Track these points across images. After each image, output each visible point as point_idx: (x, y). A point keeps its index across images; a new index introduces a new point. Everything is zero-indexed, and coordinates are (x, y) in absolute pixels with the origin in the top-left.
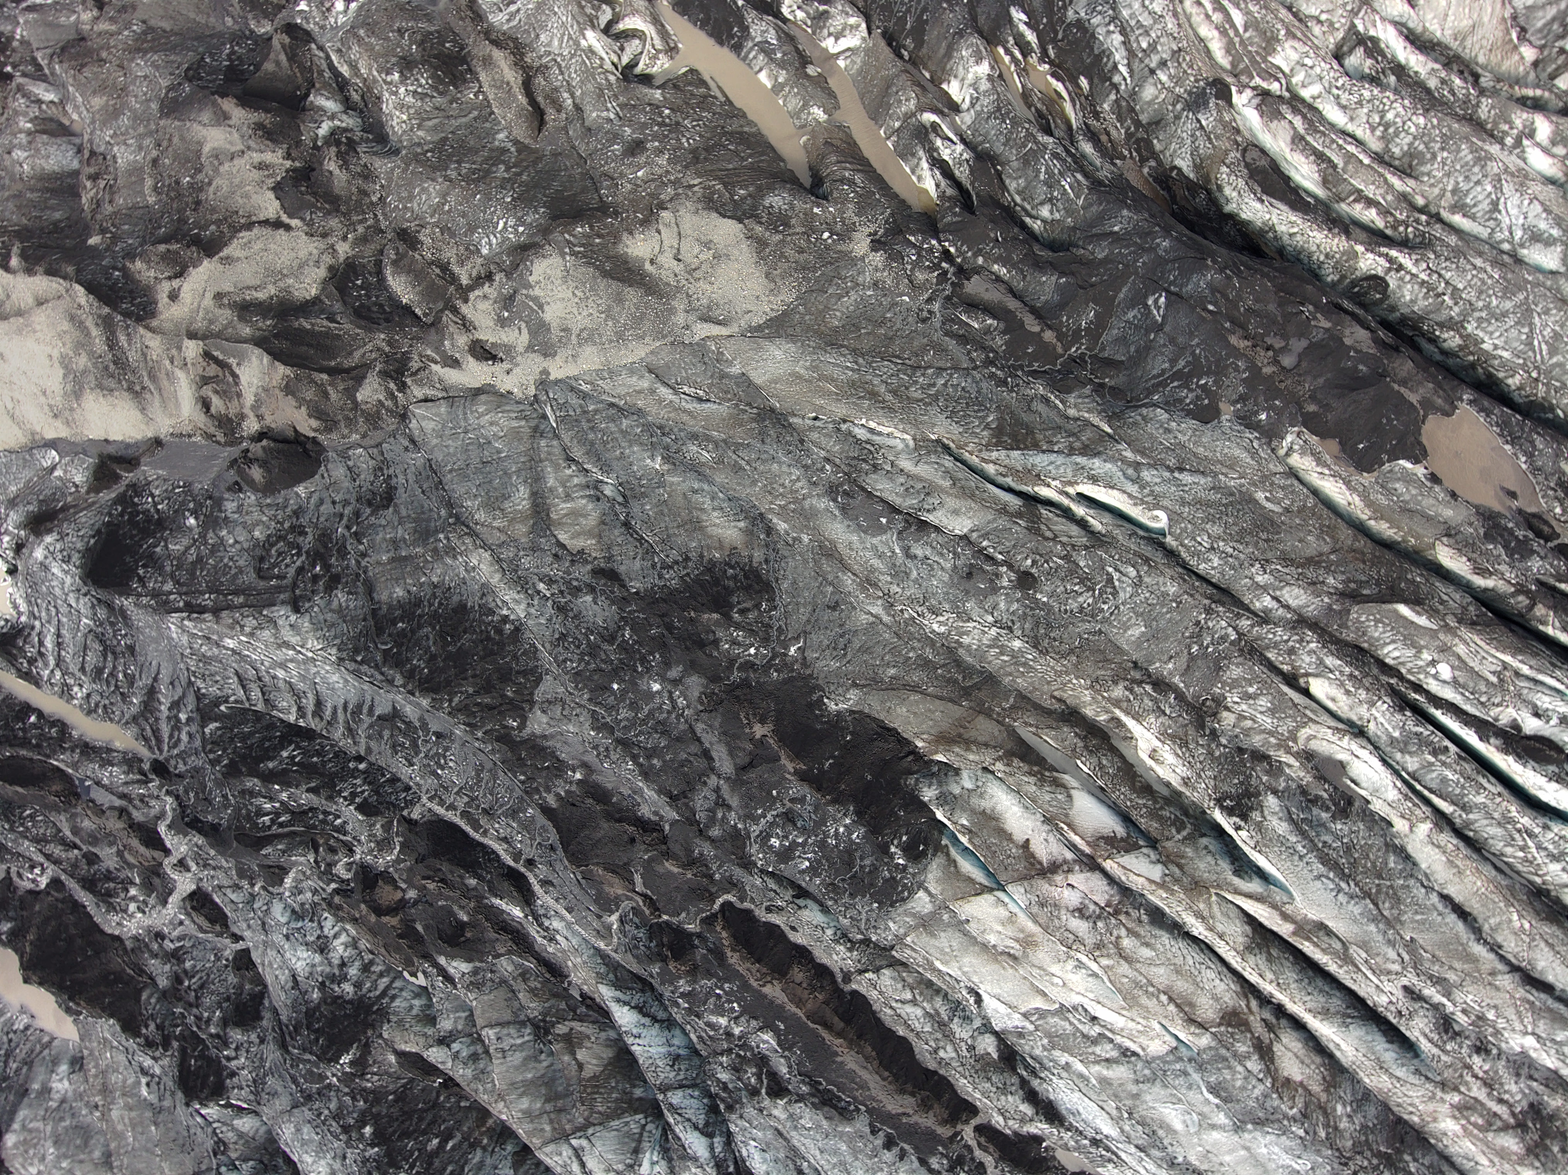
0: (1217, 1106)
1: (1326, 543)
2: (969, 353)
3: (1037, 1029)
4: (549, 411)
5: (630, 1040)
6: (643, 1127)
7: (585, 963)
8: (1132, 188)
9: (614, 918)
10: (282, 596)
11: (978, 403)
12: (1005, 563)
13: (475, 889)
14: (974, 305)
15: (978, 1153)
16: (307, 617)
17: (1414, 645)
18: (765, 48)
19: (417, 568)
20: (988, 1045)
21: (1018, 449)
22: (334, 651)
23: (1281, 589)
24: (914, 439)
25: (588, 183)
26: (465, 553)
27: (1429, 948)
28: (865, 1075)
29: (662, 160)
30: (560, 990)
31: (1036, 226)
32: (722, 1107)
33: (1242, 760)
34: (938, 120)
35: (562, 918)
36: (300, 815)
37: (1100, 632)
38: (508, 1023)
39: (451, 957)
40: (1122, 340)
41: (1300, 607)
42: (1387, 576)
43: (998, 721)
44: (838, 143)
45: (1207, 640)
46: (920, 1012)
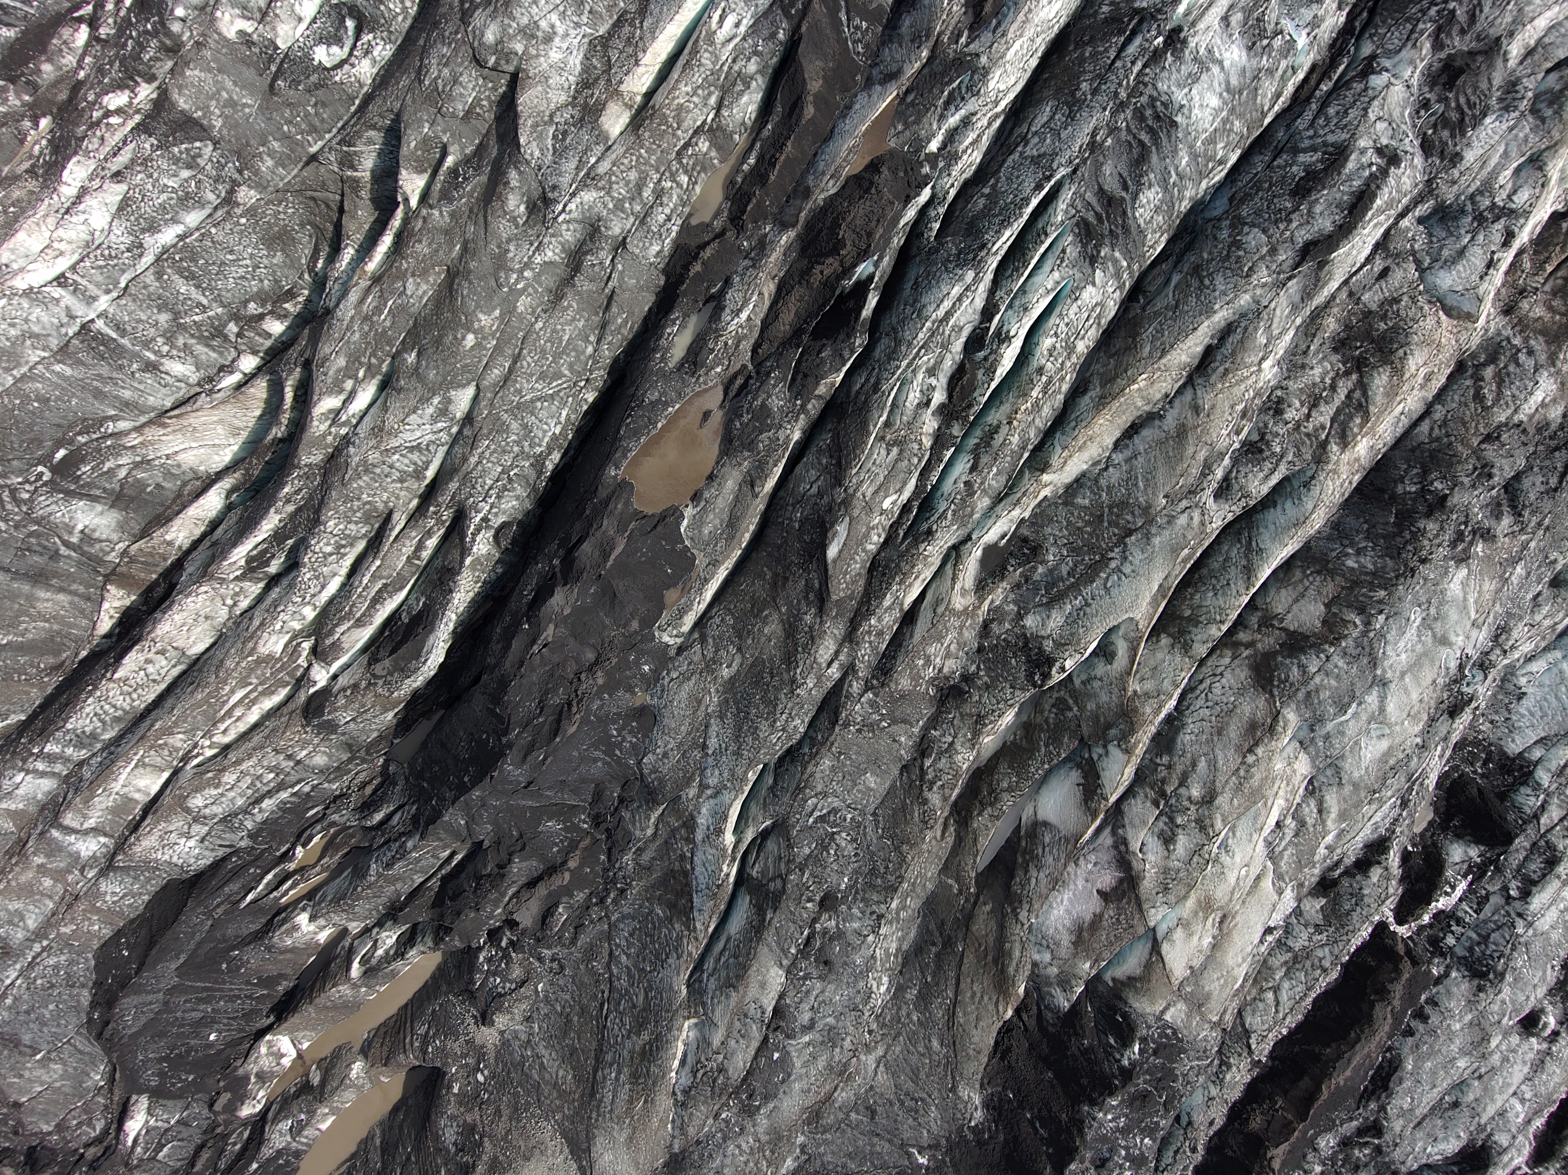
0: (1360, 704)
1: (770, 613)
2: (593, 922)
3: (1295, 879)
11: (645, 921)
12: (812, 926)
14: (544, 920)
18: (297, 1130)
20: (1314, 906)
21: (691, 896)
24: (689, 1015)
27: (1174, 480)
28: (1356, 1060)
33: (992, 649)
34: (358, 957)
37: (874, 814)
41: (836, 642)
43: (975, 903)
44: (385, 1048)
45: (876, 717)
46: (1286, 985)
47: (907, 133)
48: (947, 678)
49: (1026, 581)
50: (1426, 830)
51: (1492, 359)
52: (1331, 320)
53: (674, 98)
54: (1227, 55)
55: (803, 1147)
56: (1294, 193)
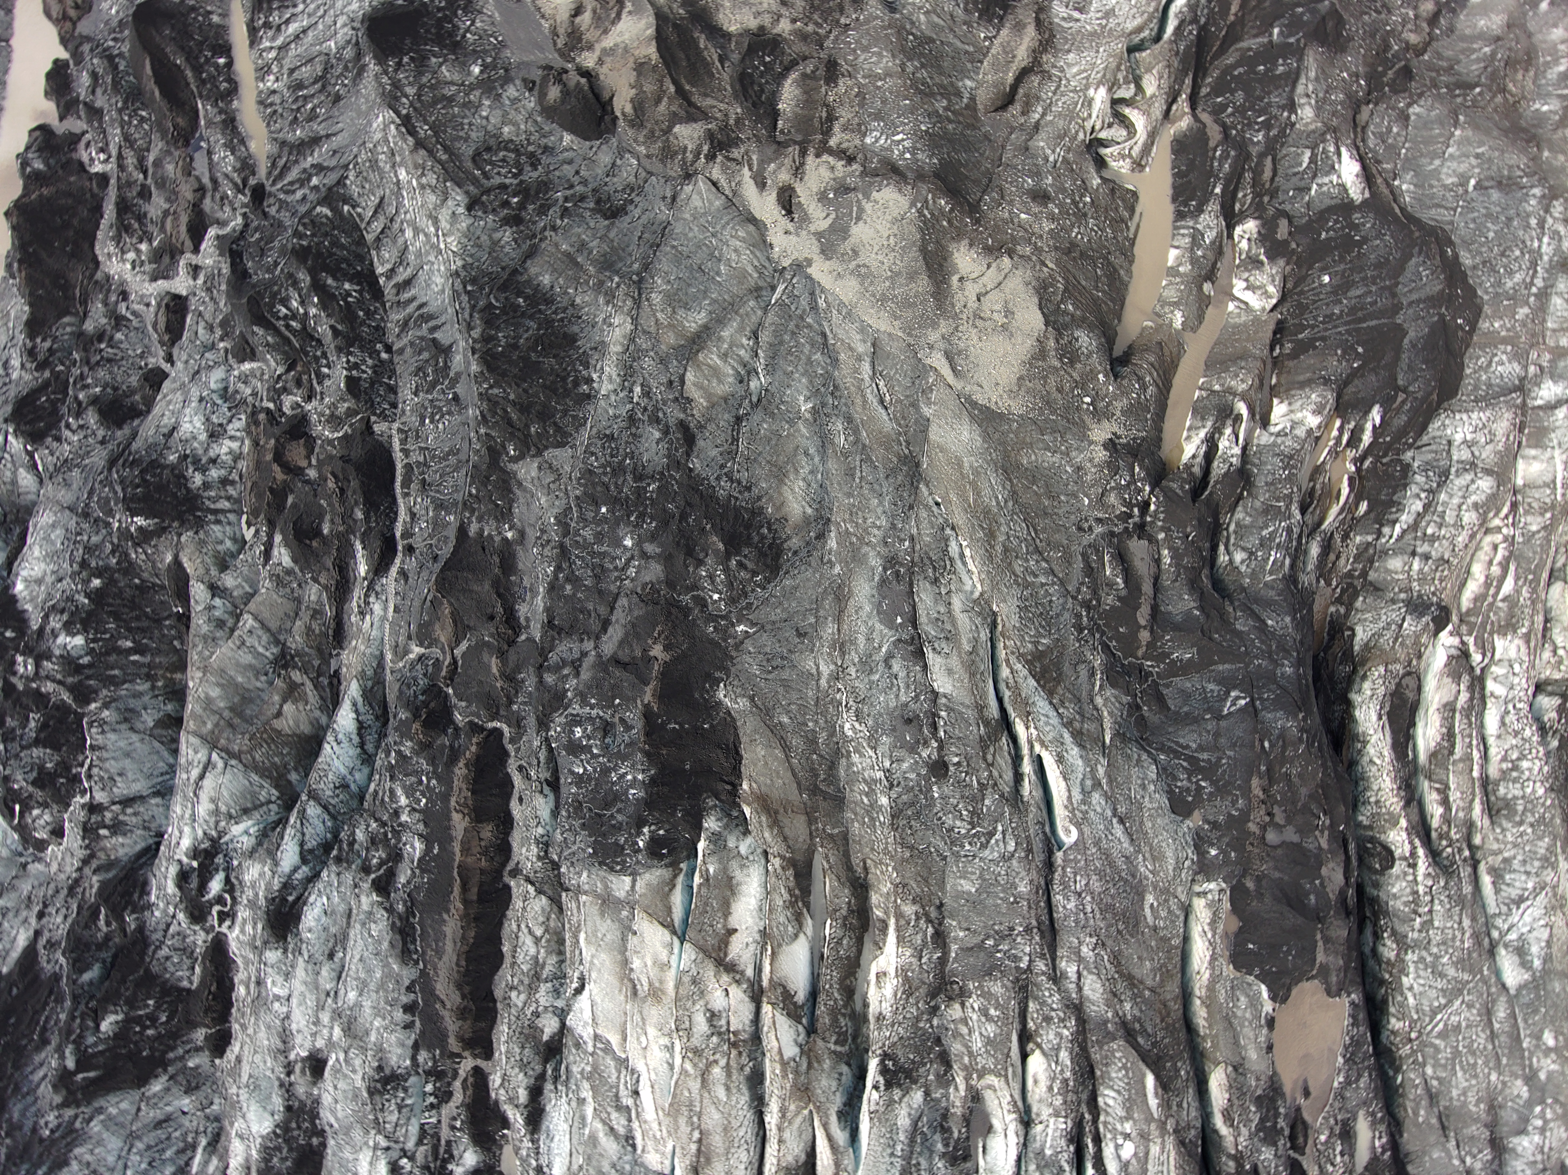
1: (1154, 979)
2: (1082, 584)
3: (592, 1054)
4: (780, 288)
5: (330, 738)
6: (270, 802)
7: (364, 654)
8: (1310, 610)
9: (417, 650)
10: (471, 188)
11: (1048, 621)
12: (940, 741)
13: (355, 521)
14: (1122, 558)
15: (457, 1084)
16: (470, 221)
17: (1129, 1110)
18: (1196, 237)
19: (577, 279)
20: (549, 1026)
21: (1038, 682)
22: (460, 263)
23: (1090, 973)
24: (981, 594)
25: (985, 181)
26: (618, 309)
28: (449, 947)
29: (1047, 226)
30: (327, 652)
31: (1223, 558)
32: (335, 852)
33: (931, 1048)
34: (1245, 417)
35: (385, 609)
36: (307, 335)
37: (944, 858)
38: (269, 630)
39: (286, 543)
40: (1186, 696)
41: (1088, 998)
42: (1166, 1047)
43: (811, 833)
44: (1166, 352)
45: (1004, 947)
46: (532, 951)
48: (952, 998)
50: (501, 1153)
55: (831, 564)
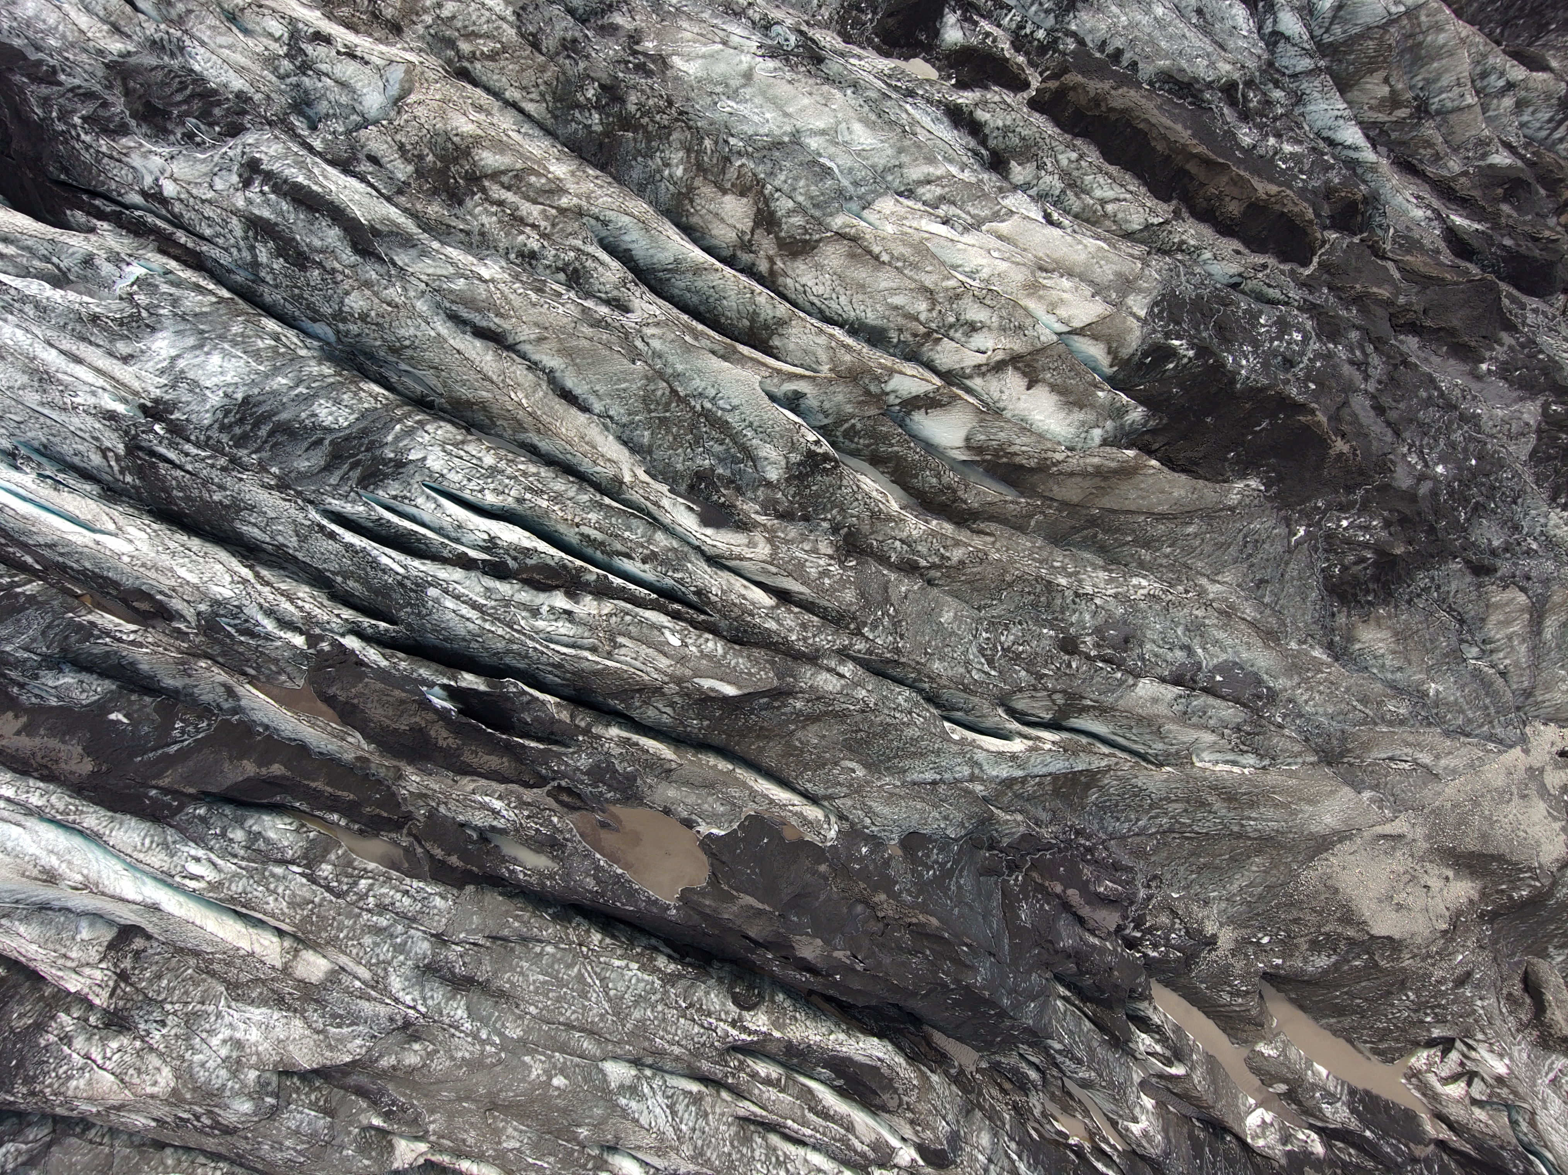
0: (820, 155)
1: (798, 738)
2: (1110, 854)
3: (995, 199)
5: (1350, 112)
11: (1105, 808)
12: (1094, 659)
13: (1504, 235)
14: (1114, 901)
15: (1025, 61)
18: (1331, 1097)
20: (1019, 172)
21: (1075, 772)
24: (1191, 763)
25: (1497, 936)
27: (614, 355)
28: (1164, 120)
29: (1438, 974)
30: (1398, 149)
31: (1060, 988)
33: (804, 508)
34: (1165, 1068)
37: (979, 609)
38: (1453, 112)
39: (1510, 167)
40: (989, 897)
41: (818, 672)
43: (1052, 499)
44: (1247, 1027)
45: (886, 620)
46: (1098, 193)
47: (289, 669)
48: (837, 549)
49: (733, 482)
50: (934, 66)
51: (451, 43)
52: (429, 210)
53: (283, 914)
54: (164, 354)
55: (1300, 642)
56: (303, 268)
